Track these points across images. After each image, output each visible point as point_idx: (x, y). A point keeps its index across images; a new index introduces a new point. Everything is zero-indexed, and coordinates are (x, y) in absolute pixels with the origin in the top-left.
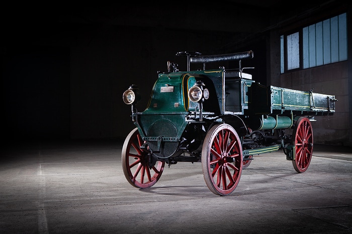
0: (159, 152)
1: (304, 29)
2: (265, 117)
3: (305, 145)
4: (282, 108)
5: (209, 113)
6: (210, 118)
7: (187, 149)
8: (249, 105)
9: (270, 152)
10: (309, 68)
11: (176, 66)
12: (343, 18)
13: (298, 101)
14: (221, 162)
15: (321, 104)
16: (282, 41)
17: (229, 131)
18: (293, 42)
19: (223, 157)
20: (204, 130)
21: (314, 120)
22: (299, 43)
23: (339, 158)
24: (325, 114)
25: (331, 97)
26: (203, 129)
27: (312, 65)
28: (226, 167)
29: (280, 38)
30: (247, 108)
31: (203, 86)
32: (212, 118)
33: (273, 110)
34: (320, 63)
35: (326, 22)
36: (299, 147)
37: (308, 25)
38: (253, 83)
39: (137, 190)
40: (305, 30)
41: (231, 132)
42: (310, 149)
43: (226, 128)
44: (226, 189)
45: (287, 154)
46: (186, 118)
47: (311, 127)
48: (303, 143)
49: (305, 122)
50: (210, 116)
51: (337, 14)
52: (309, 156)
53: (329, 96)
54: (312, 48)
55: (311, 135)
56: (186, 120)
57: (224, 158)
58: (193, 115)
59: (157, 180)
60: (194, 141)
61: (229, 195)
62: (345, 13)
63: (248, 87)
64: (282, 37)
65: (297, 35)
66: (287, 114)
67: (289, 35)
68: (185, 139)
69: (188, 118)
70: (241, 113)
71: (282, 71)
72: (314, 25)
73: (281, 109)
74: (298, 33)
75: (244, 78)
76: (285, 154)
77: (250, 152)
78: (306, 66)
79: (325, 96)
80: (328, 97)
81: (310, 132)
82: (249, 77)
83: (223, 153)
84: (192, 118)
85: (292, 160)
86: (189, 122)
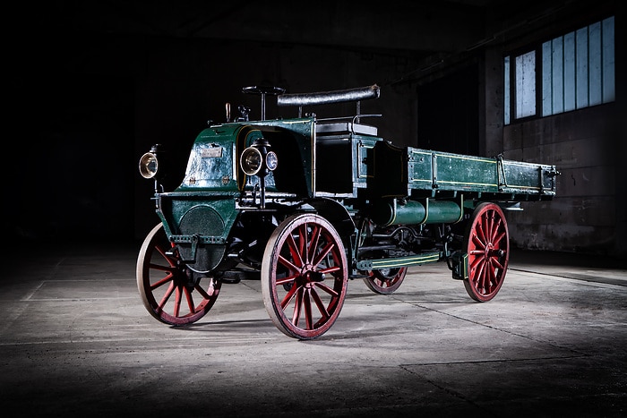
0: (194, 262)
1: (544, 45)
2: (400, 203)
3: (491, 253)
4: (434, 186)
5: (284, 195)
6: (288, 204)
7: (239, 257)
8: (368, 181)
9: (420, 264)
10: (552, 115)
11: (247, 111)
12: (609, 25)
13: (470, 175)
14: (302, 280)
15: (524, 180)
16: (507, 65)
17: (319, 226)
18: (525, 69)
19: (305, 271)
20: (277, 225)
21: (519, 209)
22: (536, 70)
23: (576, 277)
24: (533, 197)
25: (546, 167)
26: (274, 221)
27: (558, 109)
28: (312, 289)
29: (504, 62)
30: (364, 185)
31: (267, 147)
32: (294, 203)
33: (413, 190)
34: (569, 107)
35: (581, 32)
36: (478, 256)
37: (550, 37)
38: (378, 142)
39: (166, 329)
40: (546, 46)
41: (324, 229)
42: (502, 260)
43: (313, 221)
44: (311, 329)
45: (453, 269)
46: (237, 203)
47: (505, 221)
48: (487, 249)
49: (490, 212)
50: (287, 199)
51: (600, 18)
52: (501, 273)
53: (542, 166)
54: (557, 80)
55: (505, 236)
56: (238, 207)
57: (306, 273)
58: (249, 197)
59: (206, 312)
60: (255, 243)
61: (315, 339)
62: (613, 17)
63: (368, 149)
64: (507, 58)
65: (532, 56)
66: (445, 197)
67: (519, 55)
68: (237, 240)
69: (241, 204)
70: (350, 196)
71: (507, 121)
72: (561, 38)
73: (430, 188)
74: (534, 52)
75: (357, 134)
76: (450, 268)
77: (375, 265)
78: (546, 112)
79: (534, 166)
80: (540, 169)
81: (502, 230)
82: (373, 131)
83: (306, 266)
84: (248, 204)
85: (462, 278)
86: (241, 210)
